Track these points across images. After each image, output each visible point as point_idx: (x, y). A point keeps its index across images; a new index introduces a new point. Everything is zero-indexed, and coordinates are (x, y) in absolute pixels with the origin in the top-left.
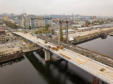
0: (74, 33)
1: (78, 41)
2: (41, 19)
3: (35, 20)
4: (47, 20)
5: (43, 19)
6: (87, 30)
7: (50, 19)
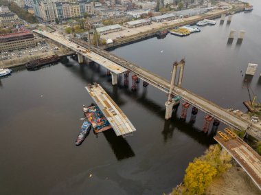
0: (122, 30)
1: (119, 43)
2: (73, 4)
3: (64, 6)
4: (83, 4)
5: (76, 4)
6: (144, 24)
7: (89, 3)
